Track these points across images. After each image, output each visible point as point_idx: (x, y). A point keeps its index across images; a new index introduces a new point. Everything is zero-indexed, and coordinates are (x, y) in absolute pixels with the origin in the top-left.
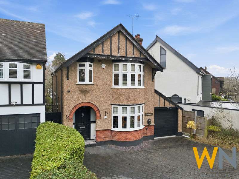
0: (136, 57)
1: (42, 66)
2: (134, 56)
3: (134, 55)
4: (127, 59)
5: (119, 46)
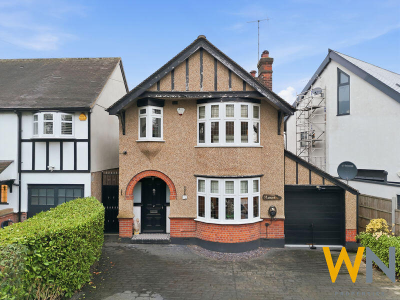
0: (236, 90)
1: (87, 116)
2: (231, 90)
3: (230, 87)
4: (217, 96)
5: (202, 75)
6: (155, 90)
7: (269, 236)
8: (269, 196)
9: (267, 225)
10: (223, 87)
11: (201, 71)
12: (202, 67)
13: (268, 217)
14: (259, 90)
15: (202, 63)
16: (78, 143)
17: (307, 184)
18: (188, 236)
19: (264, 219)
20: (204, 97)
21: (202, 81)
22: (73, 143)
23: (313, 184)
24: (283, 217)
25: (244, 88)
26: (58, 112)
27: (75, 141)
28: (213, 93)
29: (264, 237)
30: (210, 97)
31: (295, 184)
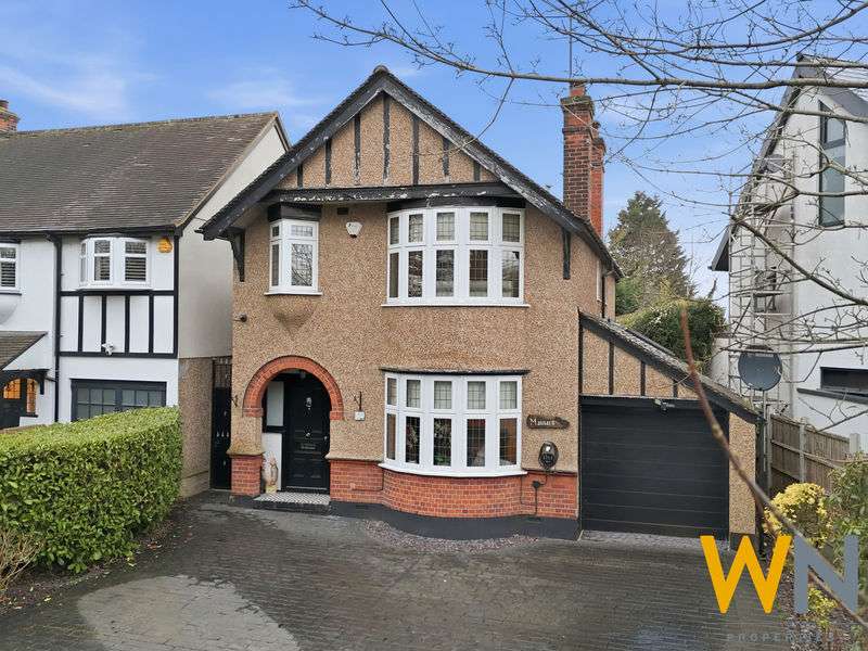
0: (458, 181)
1: (173, 244)
2: (447, 180)
3: (446, 174)
4: (418, 194)
5: (386, 150)
6: (294, 185)
7: (542, 512)
8: (539, 418)
9: (536, 485)
10: (431, 174)
11: (386, 141)
12: (387, 133)
13: (538, 467)
14: (505, 179)
15: (387, 124)
16: (156, 299)
17: (635, 393)
18: (365, 501)
19: (531, 472)
20: (392, 197)
21: (386, 164)
22: (147, 298)
23: (649, 394)
24: (574, 468)
25: (476, 176)
26: (118, 237)
27: (151, 294)
28: (409, 188)
29: (531, 512)
30: (404, 196)
31: (606, 393)
